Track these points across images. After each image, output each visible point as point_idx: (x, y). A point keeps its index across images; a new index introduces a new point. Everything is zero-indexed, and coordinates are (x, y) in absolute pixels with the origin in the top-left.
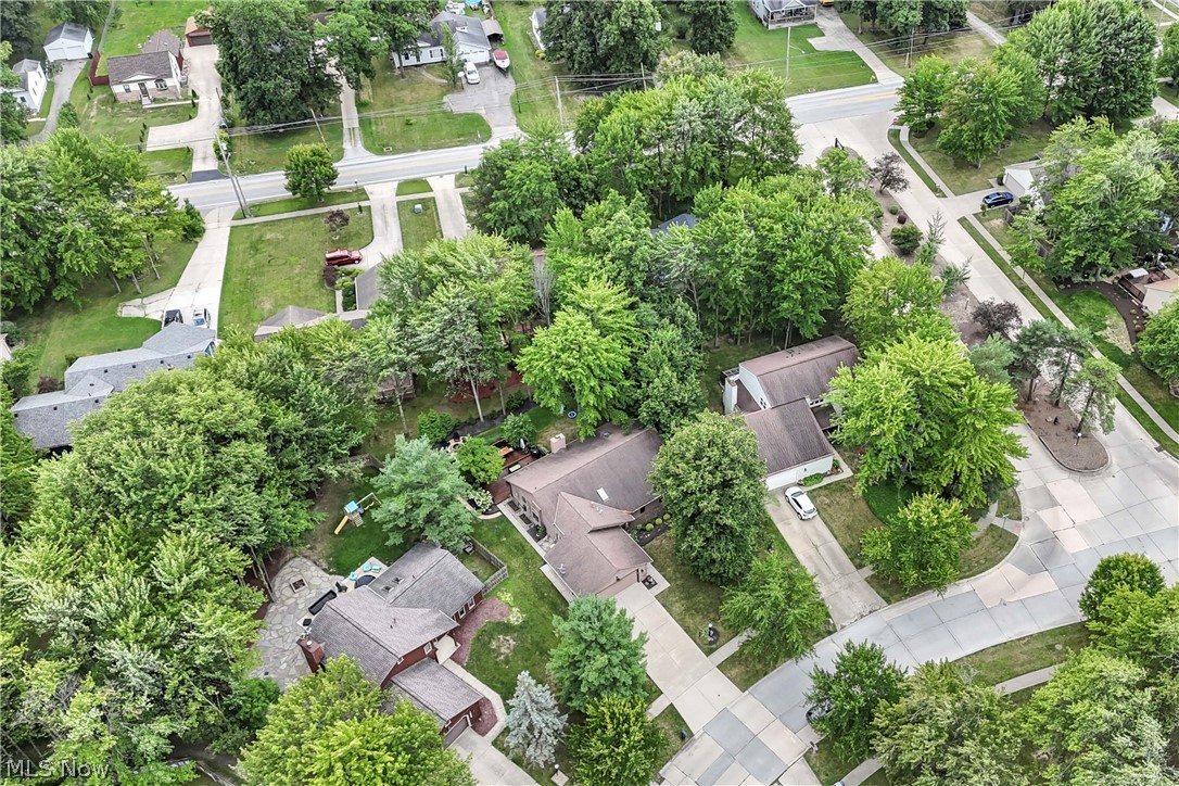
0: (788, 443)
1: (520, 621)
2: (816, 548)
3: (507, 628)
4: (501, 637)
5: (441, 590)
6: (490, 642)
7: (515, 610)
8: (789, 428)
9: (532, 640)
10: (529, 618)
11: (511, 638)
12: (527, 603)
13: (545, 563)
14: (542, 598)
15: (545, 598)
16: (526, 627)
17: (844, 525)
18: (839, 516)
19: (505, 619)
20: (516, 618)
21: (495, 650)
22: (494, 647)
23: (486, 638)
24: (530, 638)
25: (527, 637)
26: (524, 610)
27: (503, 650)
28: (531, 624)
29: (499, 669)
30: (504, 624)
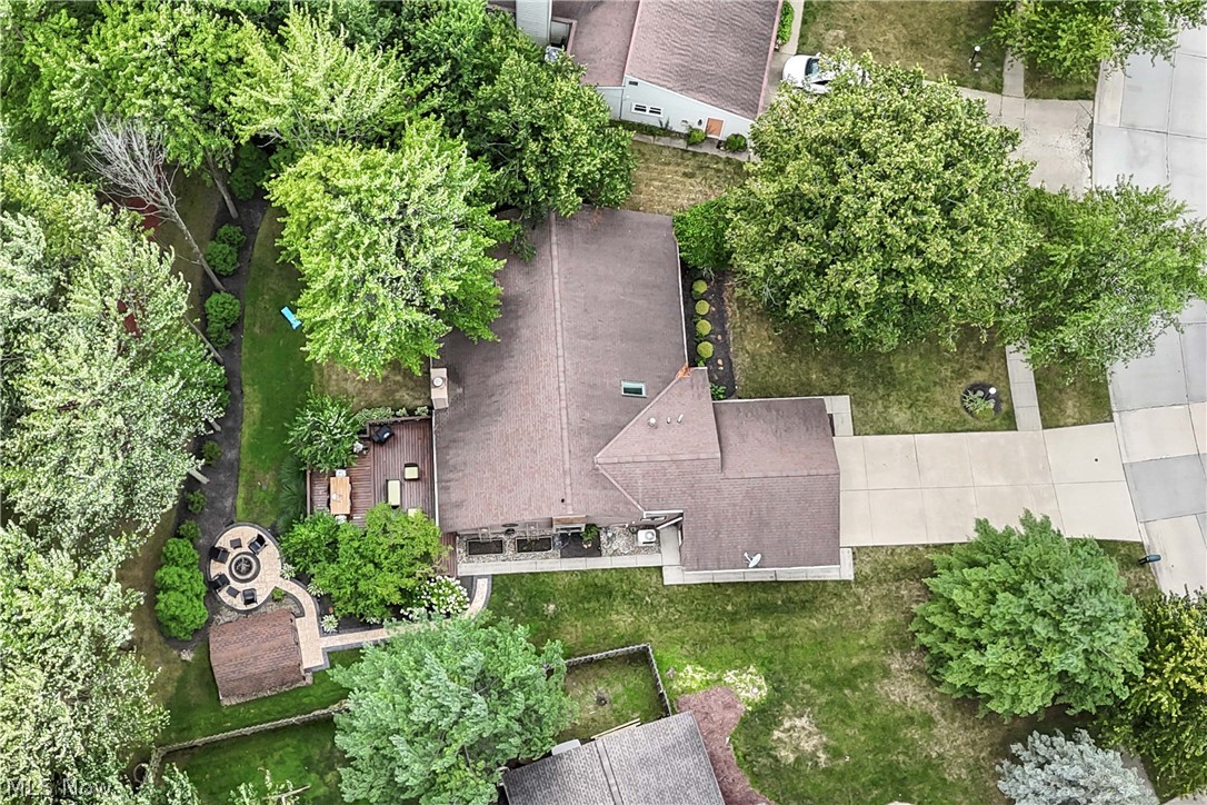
1: (762, 682)
3: (763, 717)
4: (777, 734)
6: (776, 760)
7: (730, 677)
9: (814, 686)
10: (763, 665)
11: (790, 718)
12: (728, 649)
13: (660, 568)
14: (733, 618)
15: (736, 613)
16: (781, 681)
17: (905, 48)
18: (881, 39)
19: (742, 707)
20: (750, 687)
21: (797, 759)
22: (792, 758)
23: (763, 761)
24: (807, 687)
25: (803, 690)
26: (739, 662)
27: (807, 746)
28: (778, 668)
29: (843, 775)
30: (752, 713)
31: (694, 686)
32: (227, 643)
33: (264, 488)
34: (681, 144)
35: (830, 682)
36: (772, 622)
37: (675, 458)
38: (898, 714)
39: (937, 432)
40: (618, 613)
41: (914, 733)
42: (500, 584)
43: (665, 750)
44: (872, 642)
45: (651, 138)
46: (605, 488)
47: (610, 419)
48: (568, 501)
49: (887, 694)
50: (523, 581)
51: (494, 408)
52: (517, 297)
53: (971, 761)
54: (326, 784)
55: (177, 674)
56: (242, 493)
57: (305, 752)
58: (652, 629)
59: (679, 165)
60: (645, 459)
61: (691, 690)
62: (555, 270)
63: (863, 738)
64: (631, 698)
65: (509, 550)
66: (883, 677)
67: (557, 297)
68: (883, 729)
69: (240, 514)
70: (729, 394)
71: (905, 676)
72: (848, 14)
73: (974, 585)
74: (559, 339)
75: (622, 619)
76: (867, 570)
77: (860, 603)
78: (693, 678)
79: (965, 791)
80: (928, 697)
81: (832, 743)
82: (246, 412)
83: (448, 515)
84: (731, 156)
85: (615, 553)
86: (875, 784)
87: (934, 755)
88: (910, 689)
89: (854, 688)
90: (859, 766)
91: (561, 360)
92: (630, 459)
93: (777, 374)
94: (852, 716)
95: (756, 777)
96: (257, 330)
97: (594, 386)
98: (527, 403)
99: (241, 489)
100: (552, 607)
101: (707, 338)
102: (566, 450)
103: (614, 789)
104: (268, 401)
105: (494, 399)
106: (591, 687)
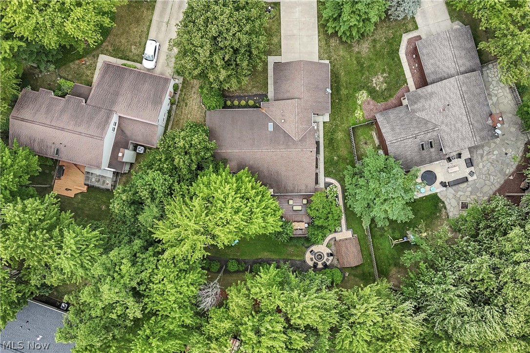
0: (126, 85)
1: (361, 92)
2: (168, 23)
3: (372, 92)
4: (378, 89)
5: (403, 123)
6: (385, 89)
7: (359, 102)
8: (117, 94)
9: (363, 76)
10: (355, 91)
11: (373, 84)
12: (350, 102)
13: (324, 122)
14: (340, 100)
15: (339, 99)
16: (361, 86)
17: (139, 25)
18: (136, 33)
19: (369, 99)
20: (363, 96)
21: (386, 83)
22: (385, 84)
23: (385, 94)
24: (363, 78)
25: (364, 79)
26: (355, 99)
27: (381, 79)
28: (357, 87)
29: (390, 69)
30: (371, 96)
31: (362, 113)
32: (347, 261)
33: (293, 250)
34: (174, 107)
35: (361, 71)
36: (342, 88)
37: (297, 114)
38: (372, 50)
39: (280, 28)
40: (338, 137)
41: (378, 45)
42: (327, 174)
43: (388, 123)
44: (349, 56)
45: (171, 117)
46: (306, 138)
47: (282, 135)
48: (312, 150)
49: (366, 53)
50: (327, 166)
51: (275, 174)
52: (238, 165)
53: (387, 29)
54: (388, 230)
55: (353, 277)
56: (295, 258)
57: (378, 236)
58: (343, 126)
59: (182, 108)
60: (297, 124)
61: (363, 115)
62: (231, 151)
63: (379, 62)
64: (365, 134)
65: (317, 171)
66: (360, 54)
67: (240, 151)
68: (376, 55)
69: (301, 258)
70: (267, 96)
71: (360, 47)
72: (126, 44)
73: (349, 17)
74: (255, 151)
75: (340, 135)
76: (326, 56)
77: (336, 59)
78: (359, 114)
79: (396, 31)
80: (367, 40)
81: (381, 71)
82: (267, 257)
83: (309, 190)
84: (179, 90)
85: (318, 137)
86: (393, 59)
87: (385, 40)
88: (364, 46)
89: (364, 63)
90: (388, 64)
91: (263, 150)
92: (297, 129)
93: (260, 80)
94: (372, 65)
95: (391, 96)
96: (239, 254)
97: (271, 140)
98: (276, 163)
99: (293, 258)
100: (335, 158)
101: (247, 102)
102: (294, 150)
103: (402, 139)
104: (264, 250)
105: (273, 174)
106: (361, 146)
